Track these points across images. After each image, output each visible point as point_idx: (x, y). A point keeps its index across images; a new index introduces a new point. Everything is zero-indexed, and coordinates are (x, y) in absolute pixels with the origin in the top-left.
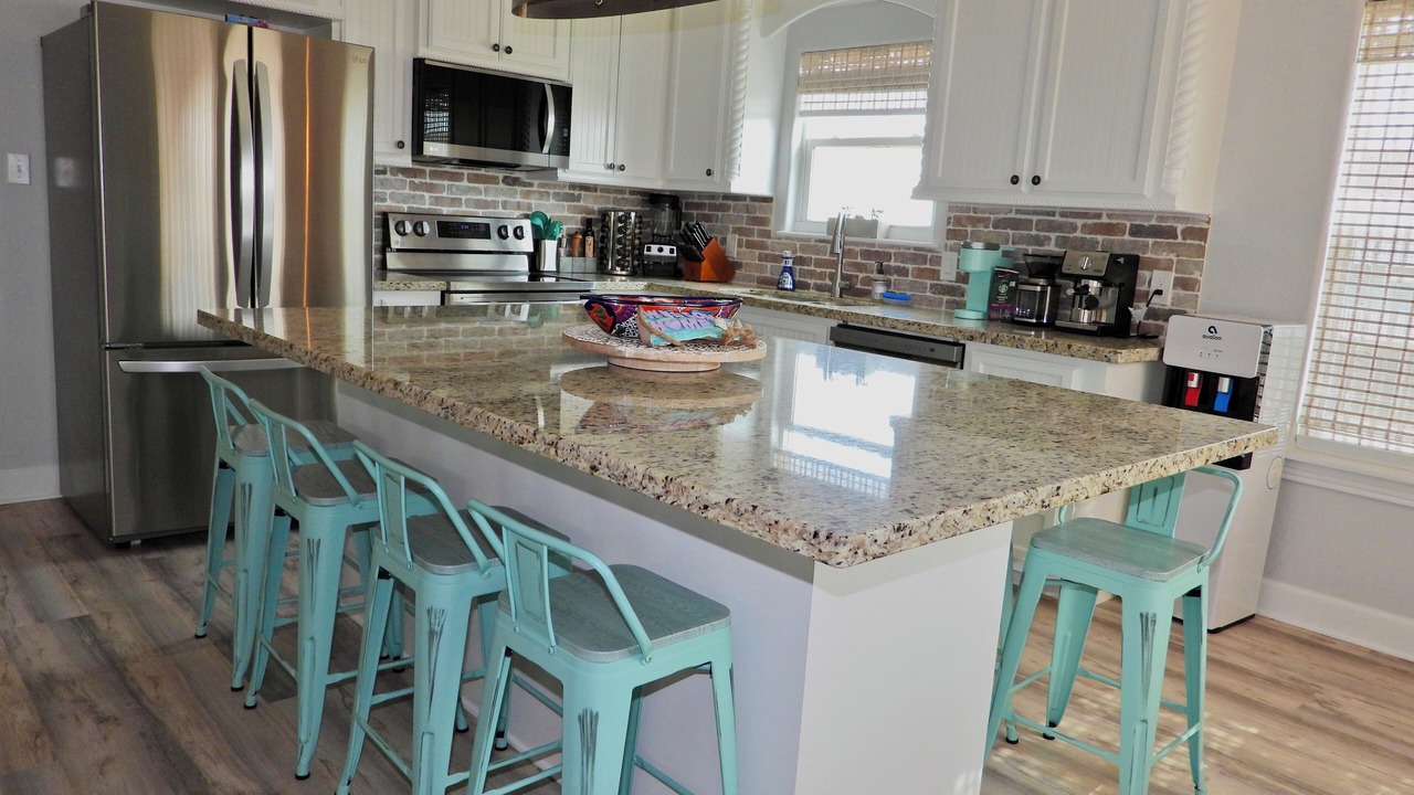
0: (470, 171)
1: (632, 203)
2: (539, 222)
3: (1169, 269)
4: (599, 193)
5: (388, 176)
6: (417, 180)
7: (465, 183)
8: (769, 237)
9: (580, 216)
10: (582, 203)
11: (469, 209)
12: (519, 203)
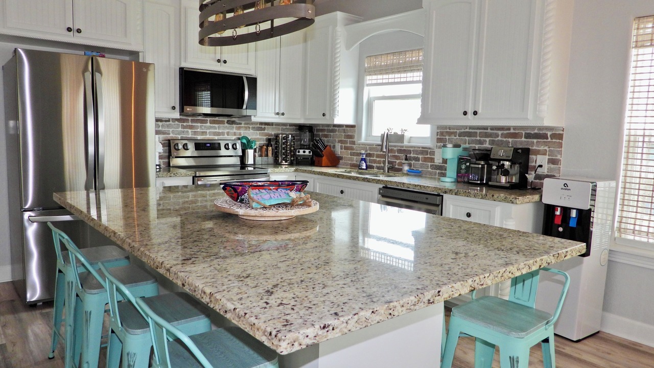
0: (211, 119)
1: (291, 130)
2: (244, 141)
3: (545, 154)
4: (274, 126)
5: (171, 122)
6: (185, 124)
7: (208, 124)
8: (355, 144)
9: (265, 137)
10: (266, 131)
11: (210, 137)
12: (235, 132)
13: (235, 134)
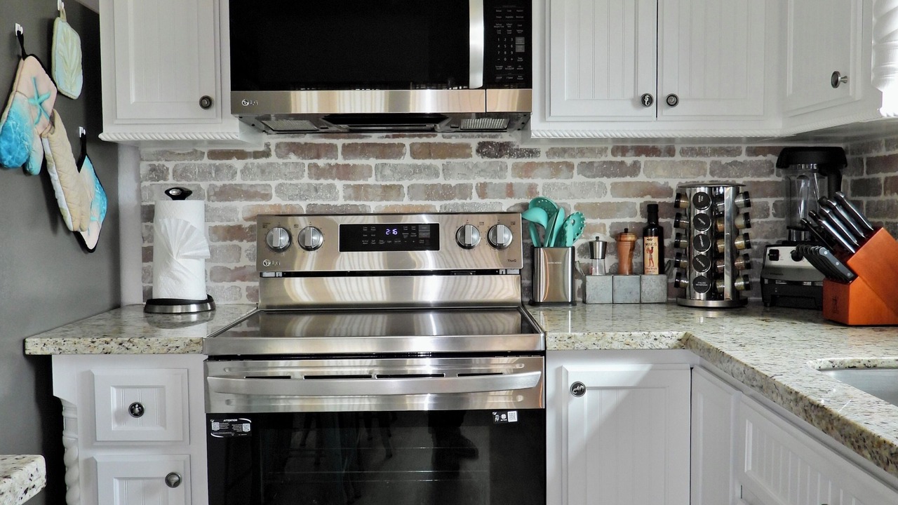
0: (417, 140)
1: (757, 170)
2: (539, 216)
4: (678, 158)
5: (273, 158)
6: (321, 162)
7: (407, 160)
9: (638, 201)
10: (642, 178)
11: (414, 203)
12: (510, 186)
13: (510, 191)
